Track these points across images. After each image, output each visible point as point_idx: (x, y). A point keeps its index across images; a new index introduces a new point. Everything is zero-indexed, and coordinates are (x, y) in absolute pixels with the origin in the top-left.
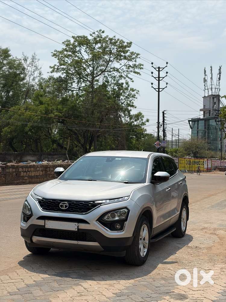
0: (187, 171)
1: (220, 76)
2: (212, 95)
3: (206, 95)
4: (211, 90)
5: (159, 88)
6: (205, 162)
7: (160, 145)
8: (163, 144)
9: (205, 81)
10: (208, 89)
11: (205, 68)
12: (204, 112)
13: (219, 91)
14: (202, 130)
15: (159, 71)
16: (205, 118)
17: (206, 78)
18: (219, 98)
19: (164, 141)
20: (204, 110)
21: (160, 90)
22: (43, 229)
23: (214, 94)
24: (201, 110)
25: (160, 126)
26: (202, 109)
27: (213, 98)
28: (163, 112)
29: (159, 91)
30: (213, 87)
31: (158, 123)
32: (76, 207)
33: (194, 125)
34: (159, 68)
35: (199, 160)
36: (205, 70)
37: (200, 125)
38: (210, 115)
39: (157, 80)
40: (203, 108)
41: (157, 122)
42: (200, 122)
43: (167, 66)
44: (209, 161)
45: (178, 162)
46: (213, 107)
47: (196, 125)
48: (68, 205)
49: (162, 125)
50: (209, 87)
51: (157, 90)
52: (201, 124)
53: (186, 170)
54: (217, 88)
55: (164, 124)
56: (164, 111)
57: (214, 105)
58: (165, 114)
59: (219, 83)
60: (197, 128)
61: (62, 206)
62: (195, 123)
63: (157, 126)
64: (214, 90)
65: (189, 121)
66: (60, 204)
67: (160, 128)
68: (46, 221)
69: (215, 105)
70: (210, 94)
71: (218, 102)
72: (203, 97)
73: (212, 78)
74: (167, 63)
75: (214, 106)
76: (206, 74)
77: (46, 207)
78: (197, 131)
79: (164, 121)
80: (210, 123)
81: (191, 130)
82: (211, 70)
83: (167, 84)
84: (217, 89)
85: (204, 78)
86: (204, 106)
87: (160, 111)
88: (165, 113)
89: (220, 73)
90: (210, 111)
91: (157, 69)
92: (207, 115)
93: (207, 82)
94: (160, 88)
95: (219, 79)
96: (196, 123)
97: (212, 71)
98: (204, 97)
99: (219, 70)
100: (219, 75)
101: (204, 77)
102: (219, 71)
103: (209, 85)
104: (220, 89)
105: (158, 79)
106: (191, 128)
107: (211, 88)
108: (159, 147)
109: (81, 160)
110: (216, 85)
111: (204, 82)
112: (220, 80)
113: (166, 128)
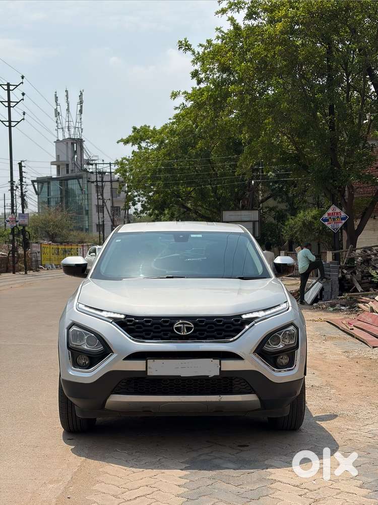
0: (54, 267)
1: (81, 107)
2: (70, 138)
3: (61, 139)
4: (69, 130)
5: (10, 121)
6: (79, 249)
7: (17, 222)
8: (22, 219)
9: (57, 114)
10: (62, 128)
11: (56, 92)
12: (58, 167)
13: (82, 132)
14: (56, 198)
15: (9, 90)
16: (61, 176)
17: (59, 110)
18: (81, 144)
19: (23, 215)
20: (58, 164)
21: (13, 124)
22: (144, 378)
23: (73, 137)
24: (52, 163)
25: (15, 188)
26: (55, 162)
27: (73, 144)
28: (20, 164)
29: (10, 126)
30: (72, 124)
31: (12, 182)
32: (209, 328)
33: (42, 188)
34: (8, 85)
35: (70, 247)
36: (56, 95)
37: (52, 188)
38: (68, 172)
39: (6, 107)
40: (55, 160)
41: (10, 180)
42: (52, 183)
43: (22, 83)
44: (84, 248)
45: (39, 250)
46: (72, 159)
47: (45, 189)
48: (193, 326)
49: (19, 187)
50: (65, 125)
51: (7, 124)
52: (55, 187)
53: (53, 265)
54: (77, 126)
55: (21, 185)
56: (22, 161)
57: (74, 155)
58: (23, 168)
59: (81, 119)
60: (46, 194)
61: (179, 329)
62: (43, 186)
63: (9, 188)
64: (72, 130)
65: (33, 182)
66: (175, 326)
67: (14, 192)
68: (148, 361)
69: (76, 156)
70: (67, 136)
71: (81, 150)
72: (55, 142)
73: (68, 110)
74: (23, 77)
75: (74, 157)
76: (58, 102)
77: (143, 334)
78: (49, 199)
79: (21, 180)
80: (70, 186)
81: (36, 196)
82: (67, 96)
83: (24, 114)
84: (77, 129)
85: (56, 110)
86: (58, 156)
87: (13, 161)
88: (23, 165)
89: (81, 102)
90: (67, 165)
91: (6, 87)
92: (63, 174)
93: (60, 117)
94: (12, 120)
95: (81, 111)
96: (46, 185)
97: (67, 98)
98: (58, 141)
99: (80, 96)
100: (79, 106)
101: (55, 108)
102: (80, 99)
103: (64, 121)
104: (82, 129)
105: (7, 105)
106: (37, 193)
107: (69, 127)
108: (15, 225)
109: (117, 241)
110: (76, 122)
111: (56, 116)
112: (81, 113)
113: (26, 192)
